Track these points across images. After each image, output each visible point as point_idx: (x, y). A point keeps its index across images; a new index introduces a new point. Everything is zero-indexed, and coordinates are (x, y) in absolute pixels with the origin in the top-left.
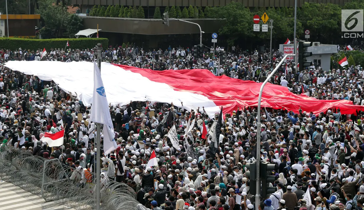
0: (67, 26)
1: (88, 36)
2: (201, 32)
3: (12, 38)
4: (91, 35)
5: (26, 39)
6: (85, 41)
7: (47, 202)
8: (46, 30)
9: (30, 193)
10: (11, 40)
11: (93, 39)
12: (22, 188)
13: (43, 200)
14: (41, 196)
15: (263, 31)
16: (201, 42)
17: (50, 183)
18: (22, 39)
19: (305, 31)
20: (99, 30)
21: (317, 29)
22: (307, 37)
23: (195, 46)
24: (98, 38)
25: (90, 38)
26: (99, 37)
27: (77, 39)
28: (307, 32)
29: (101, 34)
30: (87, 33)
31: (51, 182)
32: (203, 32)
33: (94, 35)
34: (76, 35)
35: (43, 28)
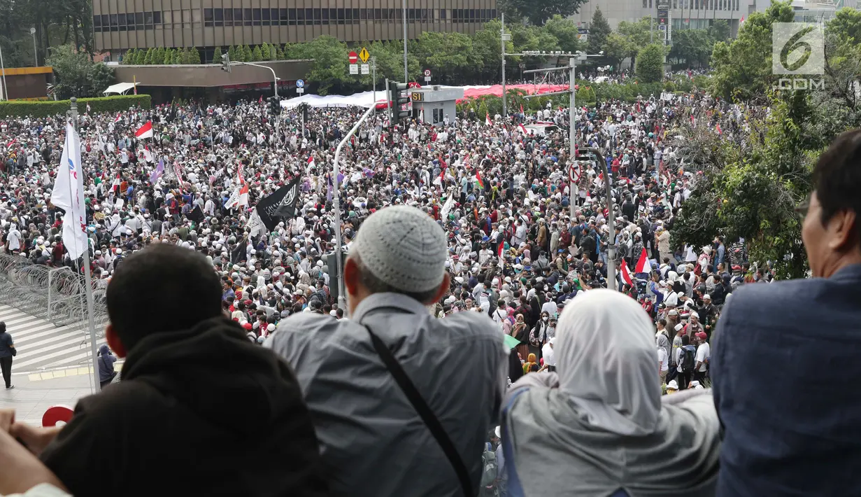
0: (91, 81)
1: (122, 93)
2: (276, 78)
3: (14, 102)
4: (125, 91)
5: (34, 102)
6: (118, 100)
7: (57, 327)
8: (63, 89)
9: (33, 317)
10: (12, 105)
11: (129, 96)
12: (23, 311)
13: (52, 325)
14: (48, 320)
15: (362, 73)
16: (276, 93)
17: (59, 301)
18: (27, 102)
19: (423, 71)
20: (136, 84)
21: (440, 68)
22: (428, 79)
23: (269, 98)
24: (135, 94)
25: (125, 96)
26: (137, 94)
27: (107, 98)
28: (427, 73)
29: (140, 89)
30: (120, 88)
31: (62, 298)
32: (279, 79)
33: (130, 91)
34: (105, 92)
35: (59, 86)
